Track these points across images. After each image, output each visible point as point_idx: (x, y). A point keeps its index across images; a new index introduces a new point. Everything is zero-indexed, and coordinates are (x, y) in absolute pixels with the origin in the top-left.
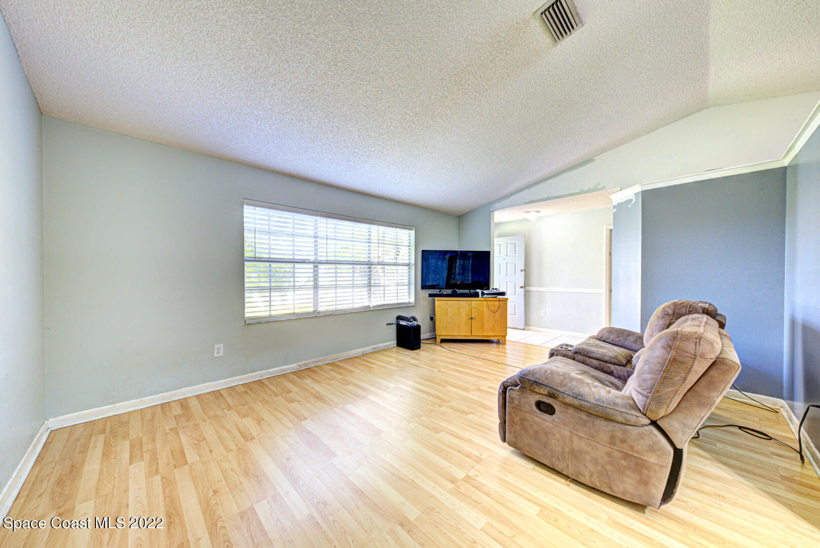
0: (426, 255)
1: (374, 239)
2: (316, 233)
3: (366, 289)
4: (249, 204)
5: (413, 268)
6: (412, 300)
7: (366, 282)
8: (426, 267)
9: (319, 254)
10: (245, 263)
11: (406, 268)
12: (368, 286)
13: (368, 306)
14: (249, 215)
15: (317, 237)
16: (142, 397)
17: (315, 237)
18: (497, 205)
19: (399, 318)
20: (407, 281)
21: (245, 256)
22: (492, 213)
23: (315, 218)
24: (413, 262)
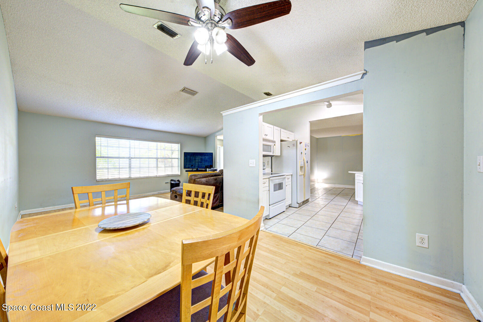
0: (186, 154)
1: (159, 148)
2: (130, 146)
3: (155, 169)
4: (97, 137)
5: (180, 160)
6: (179, 173)
7: (156, 166)
8: (186, 159)
9: (131, 155)
10: (97, 158)
11: (177, 160)
12: (156, 167)
13: (157, 176)
14: (98, 140)
15: (130, 148)
16: (55, 206)
17: (129, 148)
18: (217, 134)
19: (172, 180)
20: (177, 165)
21: (96, 156)
22: (216, 137)
23: (129, 140)
24: (180, 157)
